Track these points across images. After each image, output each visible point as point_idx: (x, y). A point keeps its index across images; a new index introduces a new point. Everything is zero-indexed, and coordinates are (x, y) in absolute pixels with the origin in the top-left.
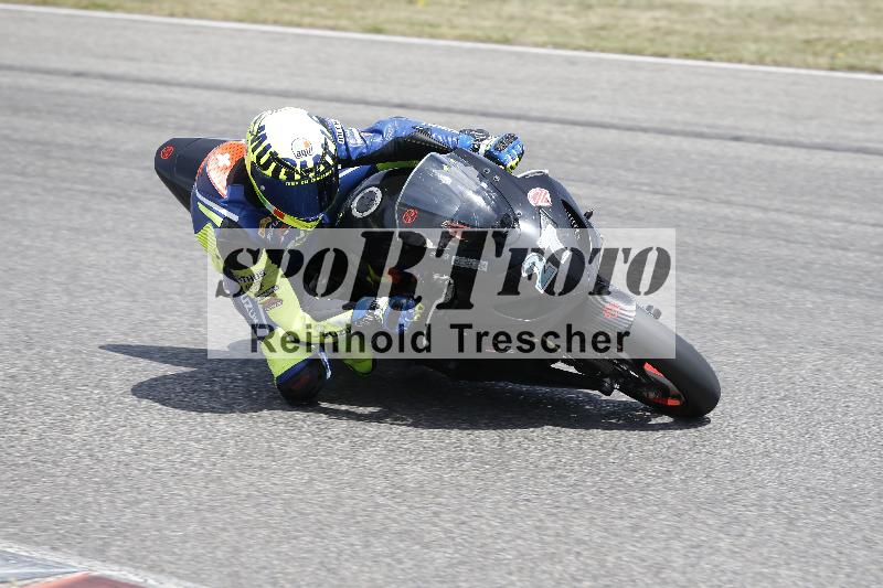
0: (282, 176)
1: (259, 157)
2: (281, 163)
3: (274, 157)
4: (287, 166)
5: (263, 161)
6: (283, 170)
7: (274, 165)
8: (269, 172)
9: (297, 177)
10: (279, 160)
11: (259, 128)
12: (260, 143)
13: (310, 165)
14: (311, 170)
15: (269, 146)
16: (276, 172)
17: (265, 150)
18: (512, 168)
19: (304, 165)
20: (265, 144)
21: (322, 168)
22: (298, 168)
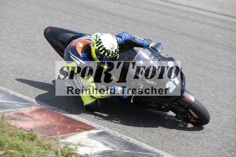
0: (106, 54)
1: (99, 48)
2: (106, 51)
3: (104, 49)
4: (108, 52)
5: (100, 50)
6: (107, 53)
7: (104, 51)
8: (102, 53)
9: (110, 55)
10: (105, 50)
11: (99, 39)
12: (100, 44)
13: (114, 52)
14: (114, 53)
15: (103, 46)
16: (104, 53)
17: (101, 47)
18: (159, 52)
19: (112, 52)
20: (101, 45)
21: (116, 53)
22: (111, 53)
